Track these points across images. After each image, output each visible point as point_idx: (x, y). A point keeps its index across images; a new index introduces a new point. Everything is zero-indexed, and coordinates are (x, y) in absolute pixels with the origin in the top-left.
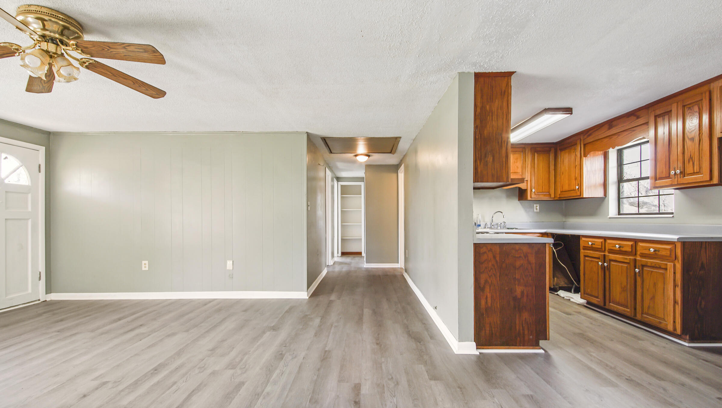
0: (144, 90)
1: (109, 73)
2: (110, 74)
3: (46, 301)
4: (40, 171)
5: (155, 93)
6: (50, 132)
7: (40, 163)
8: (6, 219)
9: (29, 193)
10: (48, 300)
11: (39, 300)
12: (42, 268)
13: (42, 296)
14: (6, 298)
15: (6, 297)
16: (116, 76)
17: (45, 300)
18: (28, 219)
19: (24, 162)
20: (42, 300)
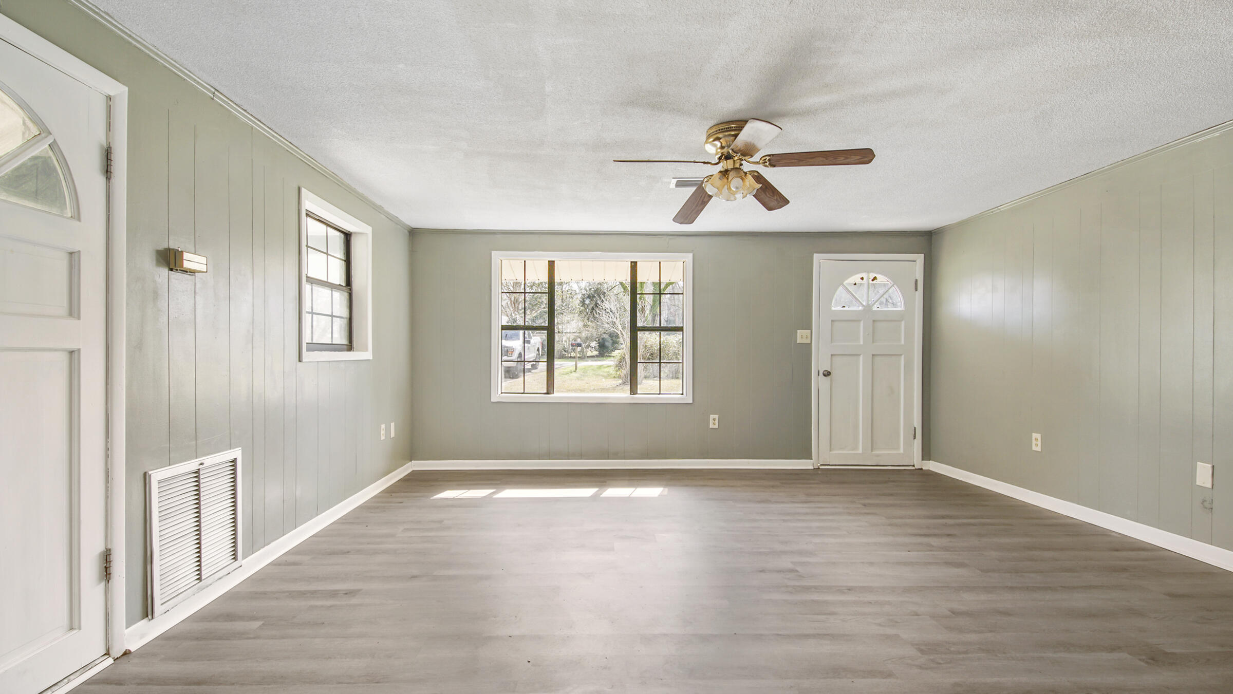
0: (843, 160)
1: (794, 161)
2: (796, 161)
3: (922, 469)
4: (916, 289)
5: (860, 157)
6: (931, 231)
7: (917, 278)
8: (873, 355)
9: (903, 320)
10: (924, 468)
11: (914, 466)
12: (917, 422)
13: (917, 461)
14: (873, 453)
15: (872, 451)
16: (803, 161)
17: (920, 468)
18: (901, 355)
19: (896, 280)
20: (917, 467)
